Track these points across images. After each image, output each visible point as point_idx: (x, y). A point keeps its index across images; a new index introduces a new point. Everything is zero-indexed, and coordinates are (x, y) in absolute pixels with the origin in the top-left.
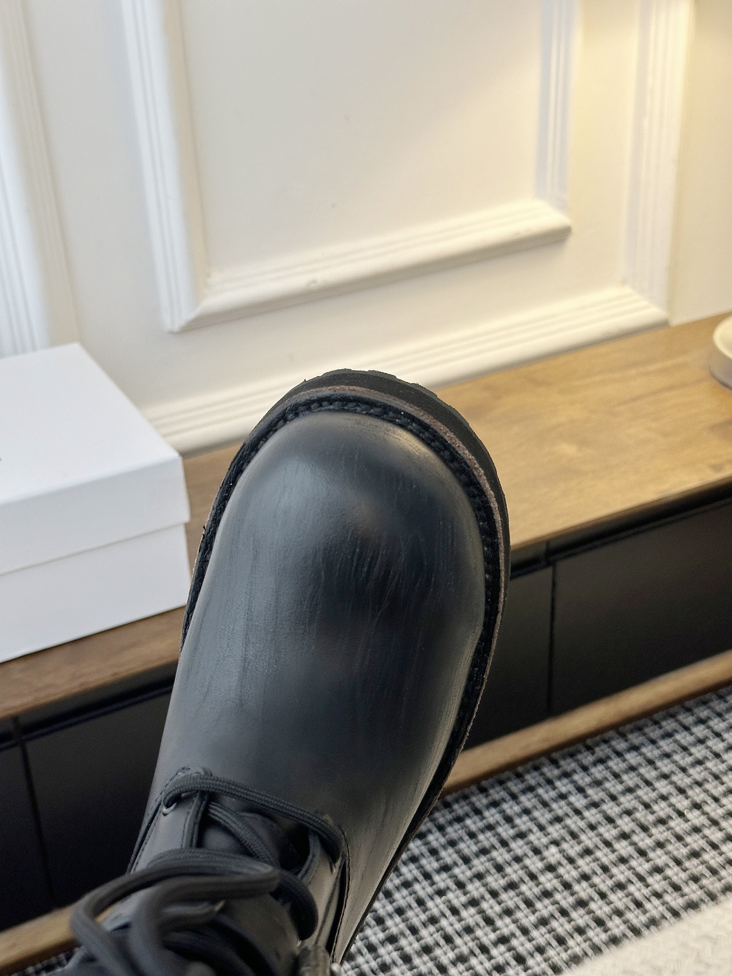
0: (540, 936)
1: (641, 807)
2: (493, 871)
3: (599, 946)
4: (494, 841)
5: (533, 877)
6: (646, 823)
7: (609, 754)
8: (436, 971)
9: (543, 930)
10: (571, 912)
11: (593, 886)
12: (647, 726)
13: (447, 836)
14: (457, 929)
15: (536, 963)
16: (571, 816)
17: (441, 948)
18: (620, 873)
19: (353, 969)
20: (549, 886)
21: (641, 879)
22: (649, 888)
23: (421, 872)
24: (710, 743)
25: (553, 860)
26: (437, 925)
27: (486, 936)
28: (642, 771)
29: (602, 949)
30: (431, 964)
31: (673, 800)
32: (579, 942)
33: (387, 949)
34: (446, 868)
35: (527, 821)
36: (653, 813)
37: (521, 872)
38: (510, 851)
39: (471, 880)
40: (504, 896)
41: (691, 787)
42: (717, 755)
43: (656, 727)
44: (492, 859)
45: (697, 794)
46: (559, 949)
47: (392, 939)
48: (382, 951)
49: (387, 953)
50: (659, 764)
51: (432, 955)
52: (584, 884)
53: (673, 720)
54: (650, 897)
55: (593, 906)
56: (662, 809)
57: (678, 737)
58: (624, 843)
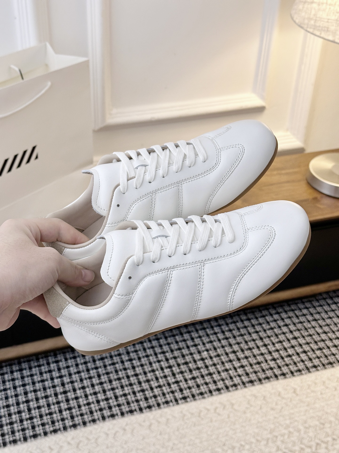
0: (191, 383)
1: (243, 342)
2: (181, 356)
3: (212, 390)
4: (185, 346)
5: (195, 361)
6: (244, 349)
7: (238, 320)
8: (149, 389)
9: (193, 381)
10: (205, 376)
11: (216, 368)
12: (256, 312)
13: (167, 341)
14: (161, 376)
15: (187, 393)
16: (216, 341)
17: (153, 381)
18: (228, 366)
19: (119, 383)
20: (200, 366)
21: (235, 369)
22: (237, 373)
23: (154, 353)
24: (278, 322)
25: (204, 357)
26: (154, 373)
27: (171, 380)
28: (249, 329)
29: (212, 391)
30: (148, 387)
31: (257, 342)
32: (204, 387)
33: (133, 378)
34: (163, 353)
35: (199, 341)
36: (248, 345)
37: (191, 360)
38: (189, 350)
39: (171, 358)
40: (182, 367)
41: (265, 338)
42: (280, 327)
43: (260, 312)
44: (182, 353)
45: (267, 341)
46: (197, 389)
47: (136, 375)
48: (131, 379)
49: (133, 380)
50: (256, 327)
51: (149, 383)
52: (213, 367)
53: (267, 311)
54: (236, 376)
55: (214, 376)
56: (252, 344)
57: (267, 318)
58: (233, 355)
